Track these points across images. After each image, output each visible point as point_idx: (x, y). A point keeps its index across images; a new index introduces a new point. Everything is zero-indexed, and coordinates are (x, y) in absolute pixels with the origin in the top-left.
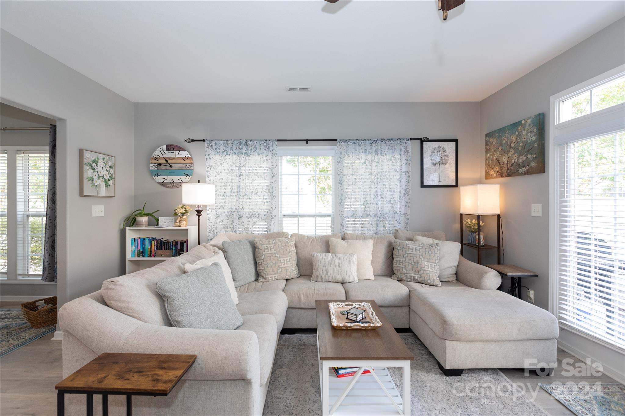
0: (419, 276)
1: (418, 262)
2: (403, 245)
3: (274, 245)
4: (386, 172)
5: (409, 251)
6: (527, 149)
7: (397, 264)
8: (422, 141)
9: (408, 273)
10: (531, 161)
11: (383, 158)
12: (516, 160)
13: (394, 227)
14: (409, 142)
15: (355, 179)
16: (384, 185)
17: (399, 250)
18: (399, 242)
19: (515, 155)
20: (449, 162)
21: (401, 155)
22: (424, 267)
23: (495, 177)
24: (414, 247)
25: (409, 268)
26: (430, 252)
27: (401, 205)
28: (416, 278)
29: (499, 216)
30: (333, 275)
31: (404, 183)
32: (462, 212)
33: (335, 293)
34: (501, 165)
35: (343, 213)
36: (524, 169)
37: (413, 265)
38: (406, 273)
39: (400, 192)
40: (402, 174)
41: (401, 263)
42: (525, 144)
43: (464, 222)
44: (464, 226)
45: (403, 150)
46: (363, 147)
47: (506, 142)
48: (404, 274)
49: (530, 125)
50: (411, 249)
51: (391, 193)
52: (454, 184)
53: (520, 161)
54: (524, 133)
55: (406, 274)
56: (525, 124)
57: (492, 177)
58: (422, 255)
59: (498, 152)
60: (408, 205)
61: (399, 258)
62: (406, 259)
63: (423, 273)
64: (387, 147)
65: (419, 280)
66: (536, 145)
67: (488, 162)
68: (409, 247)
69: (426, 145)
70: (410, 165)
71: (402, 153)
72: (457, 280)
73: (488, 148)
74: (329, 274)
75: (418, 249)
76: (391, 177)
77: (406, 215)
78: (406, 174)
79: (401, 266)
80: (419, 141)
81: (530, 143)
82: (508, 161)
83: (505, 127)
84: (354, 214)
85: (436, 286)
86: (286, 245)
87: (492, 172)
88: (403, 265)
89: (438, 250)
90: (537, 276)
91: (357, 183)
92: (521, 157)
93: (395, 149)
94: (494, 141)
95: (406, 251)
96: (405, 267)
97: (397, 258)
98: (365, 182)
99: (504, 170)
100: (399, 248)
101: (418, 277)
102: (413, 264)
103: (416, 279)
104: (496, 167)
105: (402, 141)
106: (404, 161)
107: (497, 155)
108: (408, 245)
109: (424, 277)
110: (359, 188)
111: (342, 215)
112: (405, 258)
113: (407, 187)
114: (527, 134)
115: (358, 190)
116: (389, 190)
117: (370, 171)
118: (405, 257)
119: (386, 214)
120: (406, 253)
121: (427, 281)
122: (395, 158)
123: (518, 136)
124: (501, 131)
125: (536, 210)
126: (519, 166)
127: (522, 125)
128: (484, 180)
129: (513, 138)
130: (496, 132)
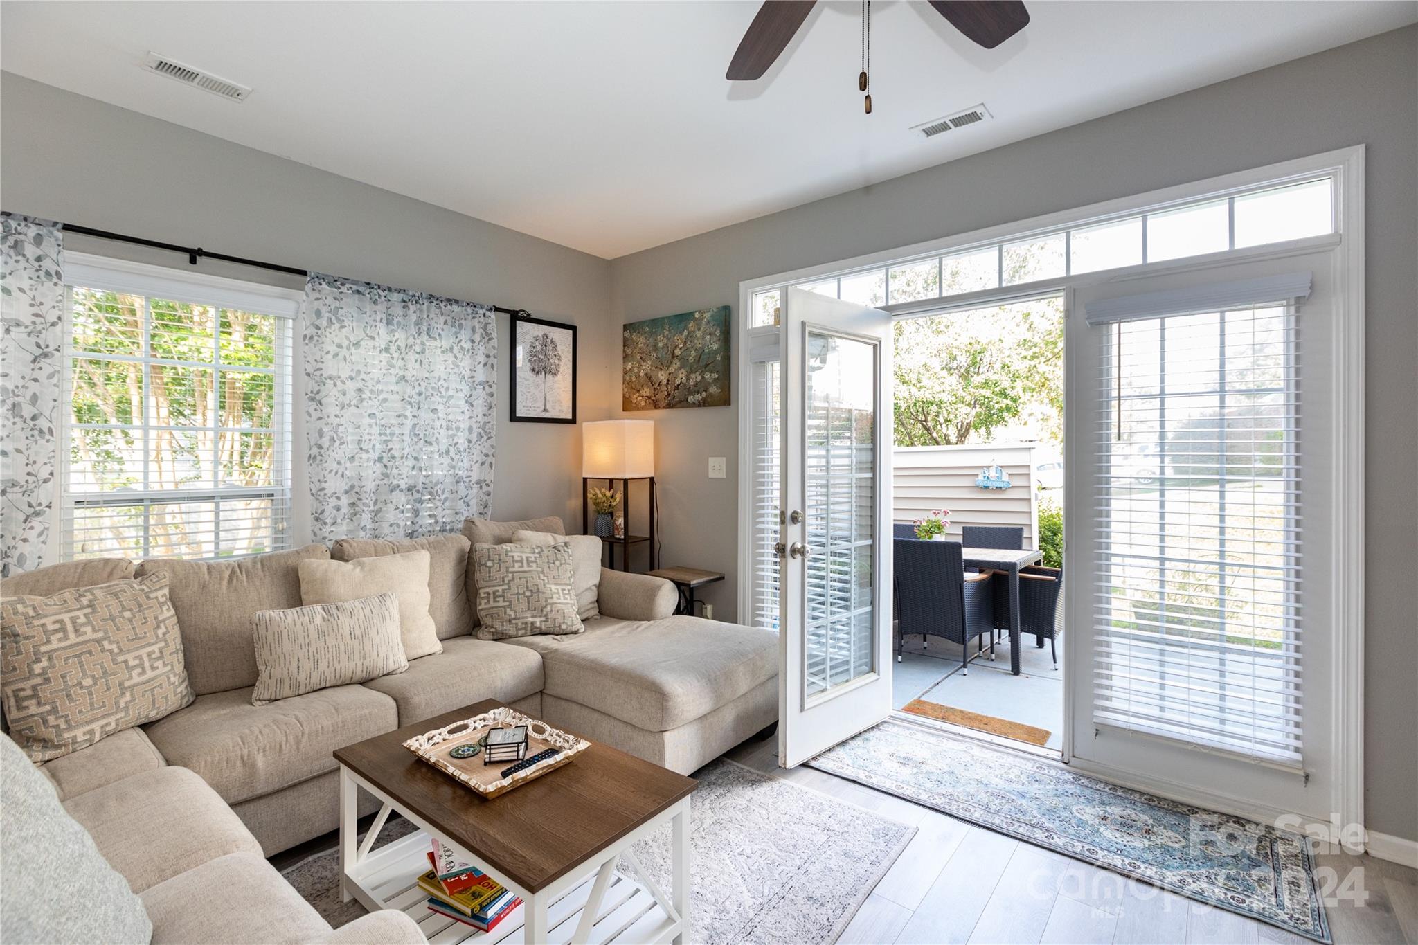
0: (543, 619)
1: (538, 589)
2: (499, 555)
3: (89, 610)
4: (439, 379)
5: (513, 567)
6: (703, 363)
7: (489, 601)
8: (516, 317)
9: (519, 619)
10: (711, 384)
11: (433, 343)
12: (684, 380)
13: (456, 513)
14: (493, 315)
15: (360, 390)
16: (434, 411)
17: (490, 568)
18: (489, 549)
19: (683, 370)
20: (561, 370)
21: (473, 342)
22: (552, 598)
23: (643, 408)
24: (524, 556)
25: (520, 606)
26: (557, 563)
27: (471, 460)
28: (538, 624)
29: (652, 479)
30: (336, 662)
31: (480, 409)
32: (585, 474)
33: (370, 714)
34: (656, 386)
35: (323, 485)
36: (698, 397)
37: (528, 597)
38: (515, 619)
39: (470, 429)
40: (475, 388)
41: (500, 596)
42: (701, 353)
43: (589, 496)
44: (590, 502)
45: (479, 331)
46: (381, 307)
47: (665, 345)
48: (510, 621)
49: (708, 322)
50: (517, 561)
51: (450, 432)
52: (570, 416)
53: (691, 382)
54: (699, 334)
55: (513, 622)
56: (701, 319)
57: (637, 408)
58: (543, 572)
59: (649, 362)
60: (488, 460)
61: (493, 586)
62: (509, 586)
63: (551, 611)
64: (442, 319)
65: (543, 627)
66: (718, 358)
67: (628, 378)
68: (513, 557)
69: (522, 327)
70: (495, 369)
71: (477, 337)
72: (600, 612)
73: (629, 351)
74: (323, 665)
75: (533, 559)
76: (451, 393)
77: (484, 486)
78: (484, 389)
79: (501, 603)
80: (508, 316)
81: (709, 353)
82: (668, 381)
83: (663, 318)
84: (352, 487)
85: (576, 632)
86: (140, 605)
87: (636, 398)
88: (504, 601)
89: (569, 556)
90: (722, 578)
91: (365, 403)
92: (693, 376)
93: (461, 326)
94: (642, 342)
95: (507, 568)
96: (510, 606)
97: (489, 587)
98: (385, 400)
99: (662, 396)
100: (489, 564)
101: (541, 622)
102: (528, 594)
103: (537, 628)
104: (645, 389)
105: (476, 309)
106: (482, 359)
107: (647, 367)
108: (510, 554)
109: (555, 620)
110: (372, 415)
111: (324, 489)
112: (508, 584)
113: (486, 419)
114: (703, 338)
115: (367, 420)
116: (444, 424)
117: (401, 373)
118: (506, 582)
119: (437, 484)
120: (507, 572)
121: (560, 626)
122: (462, 348)
123: (687, 337)
124: (656, 324)
125: (716, 467)
126: (690, 391)
127: (695, 320)
128: (621, 412)
129: (678, 340)
130: (644, 323)
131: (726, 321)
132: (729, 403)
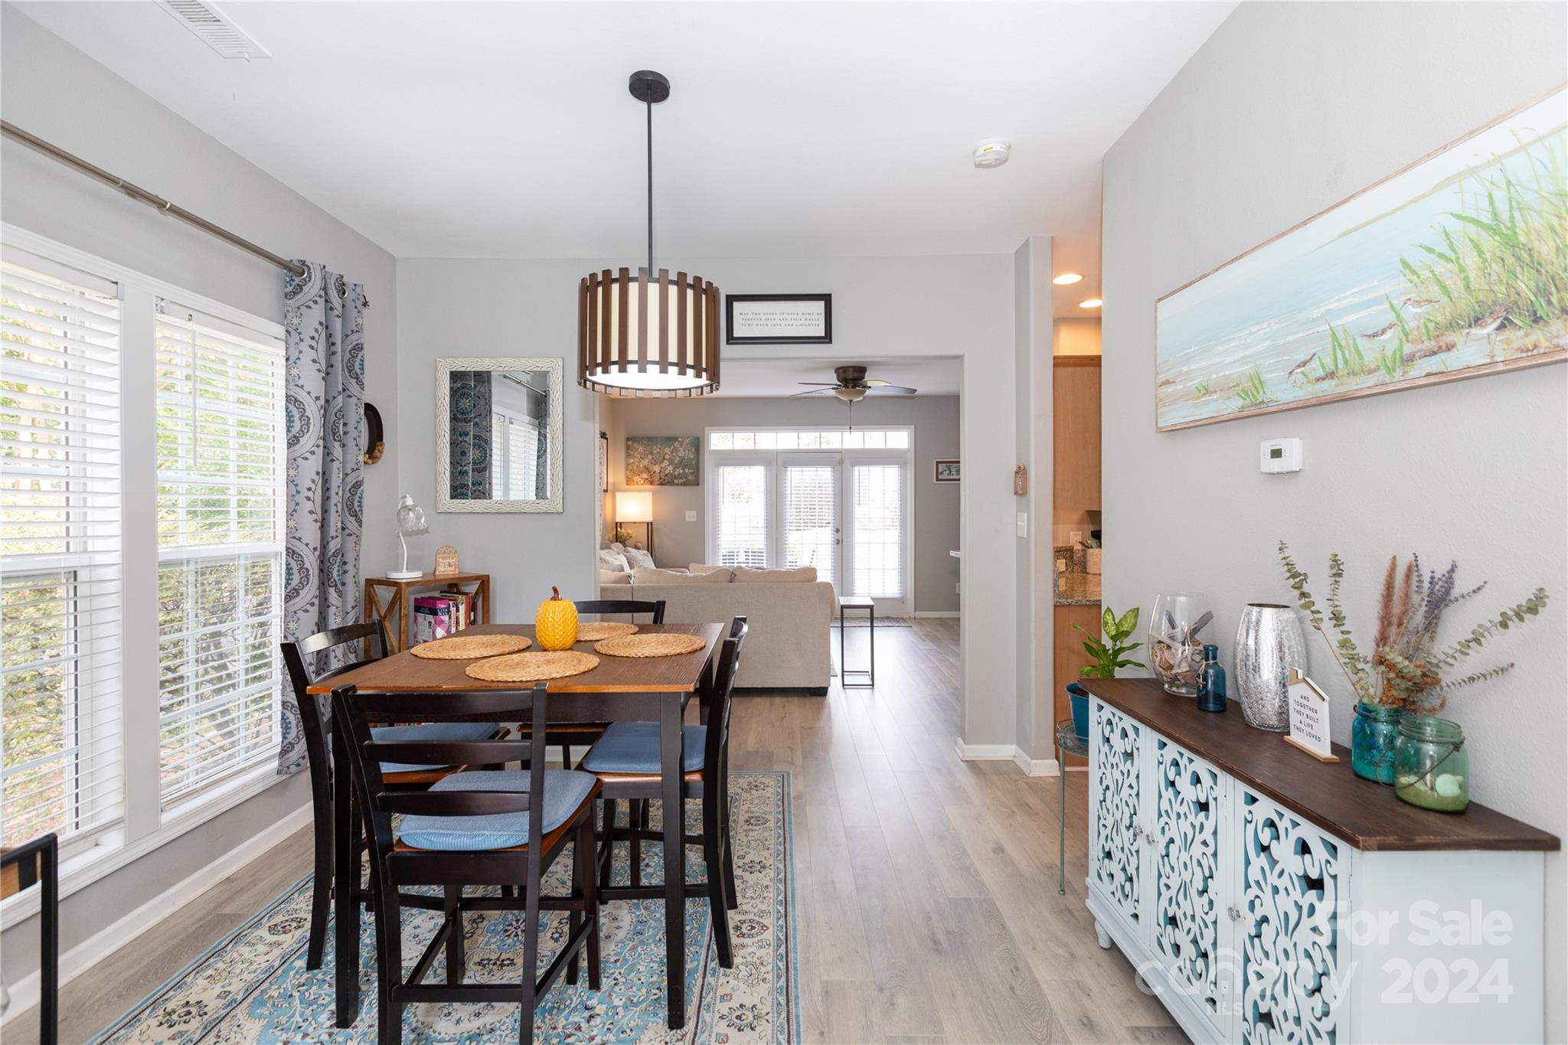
6: (683, 464)
10: (688, 475)
12: (671, 471)
19: (670, 466)
23: (642, 484)
29: (648, 522)
32: (617, 521)
34: (651, 473)
36: (681, 481)
42: (682, 460)
47: (659, 452)
49: (687, 444)
53: (676, 473)
56: (681, 441)
57: (637, 483)
59: (647, 460)
66: (693, 462)
67: (630, 467)
73: (631, 452)
81: (687, 459)
82: (660, 471)
83: (656, 437)
87: (636, 478)
92: (677, 469)
94: (640, 448)
99: (656, 479)
104: (643, 474)
107: (645, 462)
114: (683, 450)
123: (673, 449)
124: (651, 440)
125: (691, 516)
126: (675, 477)
127: (678, 441)
128: (624, 486)
129: (667, 450)
130: (643, 438)
131: (697, 445)
132: (698, 485)
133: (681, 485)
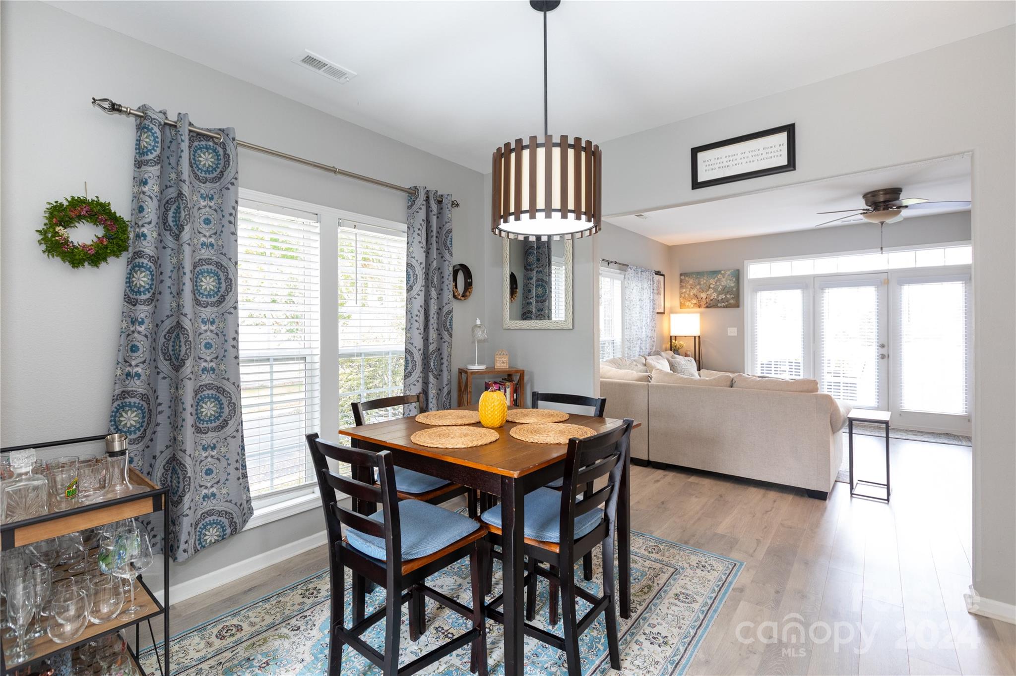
6: (725, 290)
10: (730, 299)
12: (716, 297)
14: (654, 274)
19: (715, 293)
20: (662, 293)
23: (692, 308)
29: (700, 337)
32: (671, 335)
34: (699, 299)
36: (724, 304)
42: (725, 287)
43: (672, 343)
44: (673, 345)
47: (705, 283)
49: (729, 275)
52: (663, 311)
53: (720, 298)
56: (725, 273)
57: (688, 307)
59: (696, 290)
66: (734, 289)
67: (683, 296)
73: (684, 285)
76: (646, 304)
81: (729, 287)
82: (707, 297)
83: (703, 272)
87: (688, 303)
92: (720, 296)
94: (691, 281)
99: (703, 303)
104: (693, 300)
107: (695, 291)
114: (726, 281)
117: (639, 297)
119: (644, 338)
123: (717, 280)
124: (699, 274)
125: (732, 332)
126: (719, 302)
127: (721, 274)
128: (679, 309)
129: (712, 281)
130: (692, 273)
131: (738, 276)
132: (738, 307)
133: (724, 307)
